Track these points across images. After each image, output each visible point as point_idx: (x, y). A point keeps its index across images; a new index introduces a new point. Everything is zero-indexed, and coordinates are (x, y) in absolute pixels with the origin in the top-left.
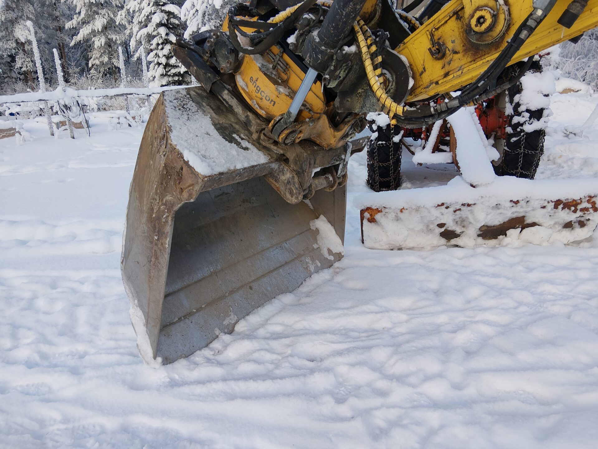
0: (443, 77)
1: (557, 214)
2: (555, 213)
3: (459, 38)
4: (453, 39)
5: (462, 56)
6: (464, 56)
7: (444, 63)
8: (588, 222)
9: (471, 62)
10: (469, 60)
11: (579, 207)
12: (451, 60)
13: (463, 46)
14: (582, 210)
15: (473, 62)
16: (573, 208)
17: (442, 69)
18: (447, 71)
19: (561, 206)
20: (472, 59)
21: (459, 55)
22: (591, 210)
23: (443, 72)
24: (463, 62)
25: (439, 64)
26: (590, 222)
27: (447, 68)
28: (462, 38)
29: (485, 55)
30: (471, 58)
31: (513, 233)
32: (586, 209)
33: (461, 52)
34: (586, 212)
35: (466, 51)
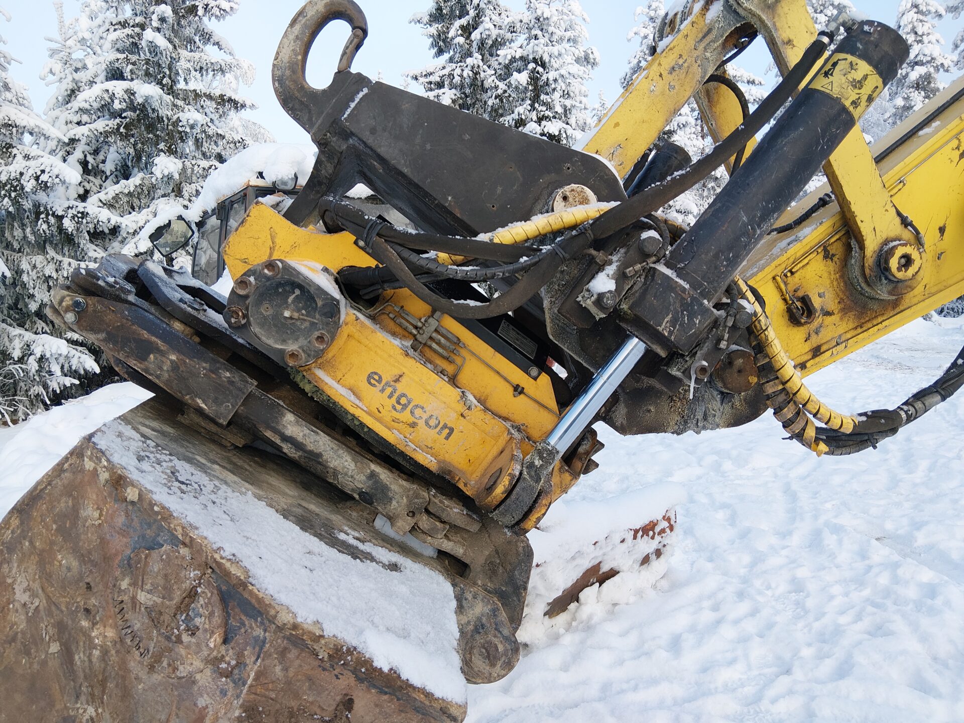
0: (810, 357)
1: (636, 547)
2: (634, 546)
3: (831, 289)
4: (822, 291)
5: (838, 319)
6: (841, 319)
7: (808, 331)
8: (665, 549)
9: (856, 328)
10: (851, 325)
11: (657, 529)
12: (821, 326)
13: (839, 302)
14: (659, 534)
15: (859, 330)
16: (651, 533)
17: (806, 341)
18: (815, 346)
19: (640, 533)
20: (856, 324)
21: (833, 317)
22: (668, 530)
23: (807, 347)
24: (841, 330)
25: (799, 334)
26: (667, 547)
27: (815, 341)
28: (838, 290)
29: (876, 317)
30: (854, 322)
31: (589, 594)
32: (663, 531)
33: (836, 312)
34: (663, 535)
35: (845, 311)
